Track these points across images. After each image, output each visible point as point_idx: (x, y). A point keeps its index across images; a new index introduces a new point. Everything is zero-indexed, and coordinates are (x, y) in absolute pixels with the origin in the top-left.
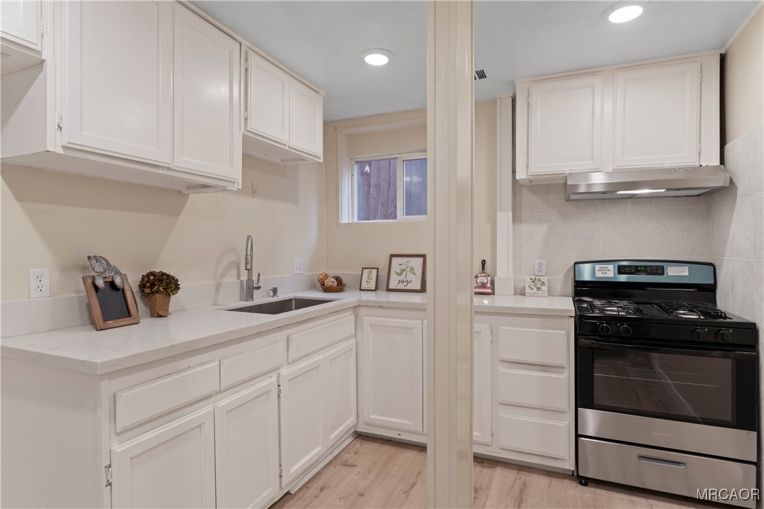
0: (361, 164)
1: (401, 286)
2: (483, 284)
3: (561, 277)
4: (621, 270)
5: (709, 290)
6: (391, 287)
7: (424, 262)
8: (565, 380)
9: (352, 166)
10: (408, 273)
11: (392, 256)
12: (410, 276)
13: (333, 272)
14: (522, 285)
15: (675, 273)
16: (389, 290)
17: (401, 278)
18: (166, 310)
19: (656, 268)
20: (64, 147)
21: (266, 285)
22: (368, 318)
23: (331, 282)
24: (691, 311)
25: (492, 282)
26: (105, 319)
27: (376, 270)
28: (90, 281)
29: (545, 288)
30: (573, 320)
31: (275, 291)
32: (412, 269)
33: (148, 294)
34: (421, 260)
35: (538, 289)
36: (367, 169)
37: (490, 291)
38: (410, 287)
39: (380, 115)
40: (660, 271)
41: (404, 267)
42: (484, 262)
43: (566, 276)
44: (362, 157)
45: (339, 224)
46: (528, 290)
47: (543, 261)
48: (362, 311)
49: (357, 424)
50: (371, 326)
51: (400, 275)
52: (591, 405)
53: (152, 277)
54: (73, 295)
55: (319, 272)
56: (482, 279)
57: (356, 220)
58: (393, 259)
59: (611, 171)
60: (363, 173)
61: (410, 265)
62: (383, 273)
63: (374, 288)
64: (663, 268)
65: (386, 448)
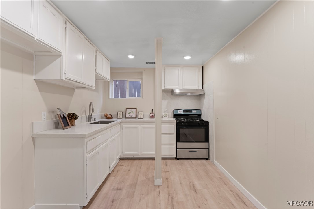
0: (115, 81)
1: (130, 117)
2: (152, 115)
3: (171, 113)
4: (184, 111)
5: (200, 116)
6: (127, 117)
7: (136, 110)
8: (174, 136)
9: (113, 81)
10: (132, 113)
11: (127, 108)
12: (132, 114)
13: (108, 113)
14: (162, 116)
15: (194, 112)
16: (126, 118)
17: (130, 114)
18: (74, 124)
19: (190, 111)
20: (65, 78)
21: (93, 117)
22: (124, 125)
23: (109, 116)
24: (198, 119)
25: (155, 115)
26: (65, 126)
27: (122, 113)
28: (59, 115)
29: (167, 116)
30: (176, 123)
31: (95, 119)
32: (133, 112)
33: (70, 119)
34: (135, 109)
35: (166, 116)
36: (117, 82)
37: (154, 117)
38: (132, 117)
39: (123, 68)
40: (191, 111)
41: (130, 111)
42: (152, 110)
43: (172, 113)
44: (116, 79)
45: (109, 99)
46: (163, 117)
47: (167, 109)
48: (122, 124)
49: (121, 156)
50: (125, 127)
51: (129, 114)
52: (179, 142)
53: (71, 114)
54: (51, 120)
55: (104, 113)
56: (152, 114)
57: (113, 98)
58: (127, 109)
59: (182, 89)
60: (115, 84)
61: (132, 111)
62: (124, 113)
63: (121, 118)
64: (192, 111)
65: (130, 161)
